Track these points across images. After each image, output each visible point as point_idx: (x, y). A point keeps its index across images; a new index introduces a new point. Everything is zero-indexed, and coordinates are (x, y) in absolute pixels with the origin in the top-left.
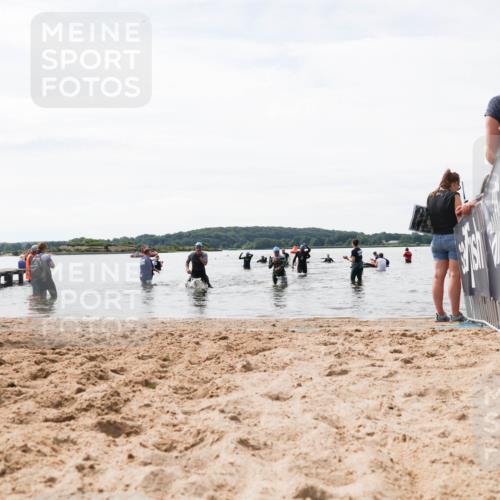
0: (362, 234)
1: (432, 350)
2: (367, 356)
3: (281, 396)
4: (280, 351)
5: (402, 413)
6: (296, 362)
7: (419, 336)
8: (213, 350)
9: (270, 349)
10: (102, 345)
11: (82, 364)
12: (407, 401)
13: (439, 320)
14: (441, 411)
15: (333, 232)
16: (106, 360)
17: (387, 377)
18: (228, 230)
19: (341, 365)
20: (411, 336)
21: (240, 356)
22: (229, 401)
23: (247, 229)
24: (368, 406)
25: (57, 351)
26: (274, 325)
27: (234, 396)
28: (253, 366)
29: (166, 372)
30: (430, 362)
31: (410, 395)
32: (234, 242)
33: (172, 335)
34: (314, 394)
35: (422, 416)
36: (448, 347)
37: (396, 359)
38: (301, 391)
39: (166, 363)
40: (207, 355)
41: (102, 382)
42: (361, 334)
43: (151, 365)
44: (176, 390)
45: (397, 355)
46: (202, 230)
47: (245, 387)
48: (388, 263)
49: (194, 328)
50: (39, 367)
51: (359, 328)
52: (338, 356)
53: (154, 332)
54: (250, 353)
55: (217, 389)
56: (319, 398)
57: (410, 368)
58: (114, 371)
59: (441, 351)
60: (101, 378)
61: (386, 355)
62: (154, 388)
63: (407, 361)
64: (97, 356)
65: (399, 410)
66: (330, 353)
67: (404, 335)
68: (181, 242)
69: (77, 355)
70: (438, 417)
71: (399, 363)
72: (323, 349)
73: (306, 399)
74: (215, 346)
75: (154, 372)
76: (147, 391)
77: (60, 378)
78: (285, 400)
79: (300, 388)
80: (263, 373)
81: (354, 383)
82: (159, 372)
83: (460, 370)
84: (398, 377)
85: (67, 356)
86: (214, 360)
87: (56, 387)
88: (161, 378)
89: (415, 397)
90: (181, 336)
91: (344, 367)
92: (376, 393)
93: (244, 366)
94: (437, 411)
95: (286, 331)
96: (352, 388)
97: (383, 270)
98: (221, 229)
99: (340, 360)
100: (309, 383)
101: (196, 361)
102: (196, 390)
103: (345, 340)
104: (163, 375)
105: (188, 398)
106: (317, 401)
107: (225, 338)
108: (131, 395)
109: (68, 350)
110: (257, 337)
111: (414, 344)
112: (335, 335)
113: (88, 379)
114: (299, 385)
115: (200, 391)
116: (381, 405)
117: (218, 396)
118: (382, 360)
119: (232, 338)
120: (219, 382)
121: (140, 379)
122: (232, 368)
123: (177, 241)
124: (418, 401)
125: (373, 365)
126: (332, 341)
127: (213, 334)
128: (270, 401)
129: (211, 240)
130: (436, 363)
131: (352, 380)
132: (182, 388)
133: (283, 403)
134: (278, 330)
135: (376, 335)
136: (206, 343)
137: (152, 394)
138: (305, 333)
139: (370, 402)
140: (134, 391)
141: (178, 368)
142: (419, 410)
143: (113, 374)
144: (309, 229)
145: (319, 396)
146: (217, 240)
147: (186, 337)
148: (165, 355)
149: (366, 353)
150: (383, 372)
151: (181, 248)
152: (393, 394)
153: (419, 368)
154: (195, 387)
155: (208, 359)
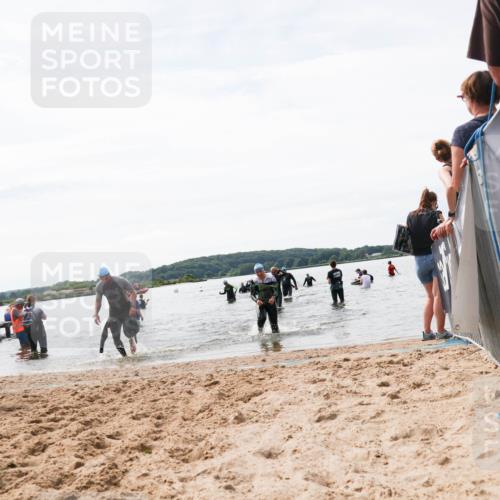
0: (345, 249)
1: (418, 378)
2: (355, 393)
3: (272, 451)
4: (271, 396)
5: (390, 461)
6: (287, 407)
7: (406, 361)
8: (205, 400)
9: (261, 393)
10: (96, 405)
11: (78, 432)
12: (394, 445)
13: (425, 339)
14: (425, 457)
15: (316, 250)
16: (101, 422)
17: (374, 417)
18: (211, 259)
19: (330, 406)
20: (398, 363)
21: (232, 405)
22: (223, 464)
23: (229, 256)
24: (356, 457)
25: (52, 416)
26: (264, 361)
27: (228, 456)
28: (245, 416)
29: (161, 431)
30: (416, 394)
31: (396, 439)
32: (219, 270)
33: (164, 382)
34: (304, 448)
35: (407, 464)
36: (434, 374)
37: (384, 395)
38: (292, 444)
39: (160, 421)
40: (199, 408)
41: (99, 451)
42: (349, 364)
43: (146, 425)
44: (172, 454)
45: (384, 389)
46: (185, 261)
47: (238, 444)
48: (372, 278)
49: (186, 373)
50: (36, 439)
51: (347, 356)
52: (327, 396)
53: (146, 382)
54: (241, 399)
55: (212, 448)
56: (309, 452)
57: (397, 404)
58: (110, 437)
59: (427, 380)
60: (98, 446)
61: (374, 389)
62: (150, 453)
63: (394, 396)
64: (92, 420)
65: (386, 458)
66: (319, 393)
67: (391, 362)
68: (165, 275)
69: (73, 420)
70: (423, 463)
71: (386, 399)
72: (313, 388)
73: (297, 455)
74: (208, 394)
75: (149, 433)
76: (144, 458)
77: (58, 452)
78: (277, 455)
79: (291, 441)
80: (255, 425)
81: (343, 429)
82: (154, 432)
83: (444, 402)
84: (385, 417)
85: (63, 422)
86: (206, 413)
87: (55, 463)
88: (156, 439)
89: (401, 440)
90: (173, 383)
91: (334, 408)
92: (363, 439)
93: (236, 418)
94: (421, 456)
95: (276, 367)
96: (341, 435)
97: (368, 287)
98: (204, 259)
99: (329, 401)
100: (299, 434)
101: (190, 416)
102: (191, 451)
103: (333, 374)
104: (158, 436)
105: (183, 460)
106: (307, 456)
107: (216, 383)
108: (129, 464)
109: (63, 414)
110: (247, 378)
111: (400, 374)
112: (324, 368)
113: (86, 450)
114: (290, 437)
115: (195, 453)
116: (369, 453)
117: (212, 457)
118: (370, 396)
119: (223, 382)
120: (212, 441)
121: (136, 444)
122: (225, 420)
123: (162, 274)
124: (404, 443)
125: (361, 404)
126: (320, 378)
127: (204, 379)
128: (263, 459)
129: (195, 270)
130: (422, 395)
131: (340, 426)
132: (178, 450)
133: (275, 461)
134: (268, 366)
135: (364, 365)
136: (199, 391)
137: (149, 461)
138: (295, 367)
139: (358, 450)
140: (131, 460)
141: (172, 426)
142: (404, 456)
143: (110, 440)
144: (291, 250)
145: (309, 449)
146: (201, 270)
147: (178, 384)
148: (158, 412)
149: (354, 389)
150: (371, 411)
151: (165, 282)
152: (380, 438)
153: (405, 402)
154: (190, 447)
155: (201, 411)
